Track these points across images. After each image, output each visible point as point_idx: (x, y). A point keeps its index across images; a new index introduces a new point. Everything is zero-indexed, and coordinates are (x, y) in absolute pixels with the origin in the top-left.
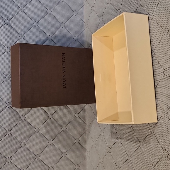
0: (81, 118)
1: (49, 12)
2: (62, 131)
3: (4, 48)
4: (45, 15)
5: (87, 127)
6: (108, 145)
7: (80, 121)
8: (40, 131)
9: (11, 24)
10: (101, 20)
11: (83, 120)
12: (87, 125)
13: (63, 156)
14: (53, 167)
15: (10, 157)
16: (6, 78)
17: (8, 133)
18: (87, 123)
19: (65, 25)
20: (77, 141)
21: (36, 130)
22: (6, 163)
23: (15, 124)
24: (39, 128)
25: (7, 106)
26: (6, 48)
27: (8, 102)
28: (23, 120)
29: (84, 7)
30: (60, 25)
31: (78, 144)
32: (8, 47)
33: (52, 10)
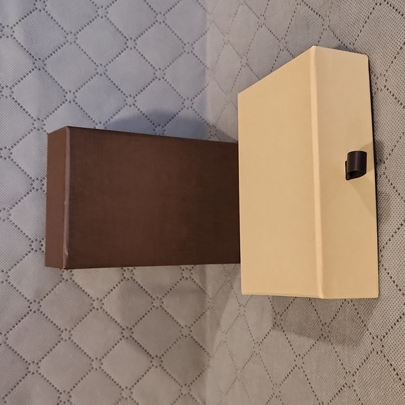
0: (195, 280)
1: (130, 43)
2: (153, 308)
3: (32, 121)
4: (122, 52)
5: (210, 301)
6: (254, 337)
7: (194, 286)
8: (104, 307)
9: (48, 68)
10: (244, 61)
11: (200, 284)
12: (210, 296)
13: (155, 365)
14: (130, 389)
15: (36, 361)
16: (34, 185)
17: (34, 307)
18: (210, 291)
19: (165, 74)
20: (185, 331)
21: (96, 304)
22: (26, 375)
23: (50, 289)
24: (102, 300)
25: (33, 247)
26: (35, 120)
27: (36, 240)
28: (67, 280)
29: (208, 35)
30: (155, 74)
31: (189, 337)
32: (39, 119)
33: (137, 41)
